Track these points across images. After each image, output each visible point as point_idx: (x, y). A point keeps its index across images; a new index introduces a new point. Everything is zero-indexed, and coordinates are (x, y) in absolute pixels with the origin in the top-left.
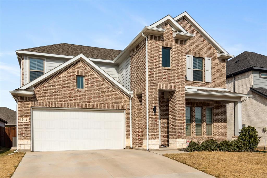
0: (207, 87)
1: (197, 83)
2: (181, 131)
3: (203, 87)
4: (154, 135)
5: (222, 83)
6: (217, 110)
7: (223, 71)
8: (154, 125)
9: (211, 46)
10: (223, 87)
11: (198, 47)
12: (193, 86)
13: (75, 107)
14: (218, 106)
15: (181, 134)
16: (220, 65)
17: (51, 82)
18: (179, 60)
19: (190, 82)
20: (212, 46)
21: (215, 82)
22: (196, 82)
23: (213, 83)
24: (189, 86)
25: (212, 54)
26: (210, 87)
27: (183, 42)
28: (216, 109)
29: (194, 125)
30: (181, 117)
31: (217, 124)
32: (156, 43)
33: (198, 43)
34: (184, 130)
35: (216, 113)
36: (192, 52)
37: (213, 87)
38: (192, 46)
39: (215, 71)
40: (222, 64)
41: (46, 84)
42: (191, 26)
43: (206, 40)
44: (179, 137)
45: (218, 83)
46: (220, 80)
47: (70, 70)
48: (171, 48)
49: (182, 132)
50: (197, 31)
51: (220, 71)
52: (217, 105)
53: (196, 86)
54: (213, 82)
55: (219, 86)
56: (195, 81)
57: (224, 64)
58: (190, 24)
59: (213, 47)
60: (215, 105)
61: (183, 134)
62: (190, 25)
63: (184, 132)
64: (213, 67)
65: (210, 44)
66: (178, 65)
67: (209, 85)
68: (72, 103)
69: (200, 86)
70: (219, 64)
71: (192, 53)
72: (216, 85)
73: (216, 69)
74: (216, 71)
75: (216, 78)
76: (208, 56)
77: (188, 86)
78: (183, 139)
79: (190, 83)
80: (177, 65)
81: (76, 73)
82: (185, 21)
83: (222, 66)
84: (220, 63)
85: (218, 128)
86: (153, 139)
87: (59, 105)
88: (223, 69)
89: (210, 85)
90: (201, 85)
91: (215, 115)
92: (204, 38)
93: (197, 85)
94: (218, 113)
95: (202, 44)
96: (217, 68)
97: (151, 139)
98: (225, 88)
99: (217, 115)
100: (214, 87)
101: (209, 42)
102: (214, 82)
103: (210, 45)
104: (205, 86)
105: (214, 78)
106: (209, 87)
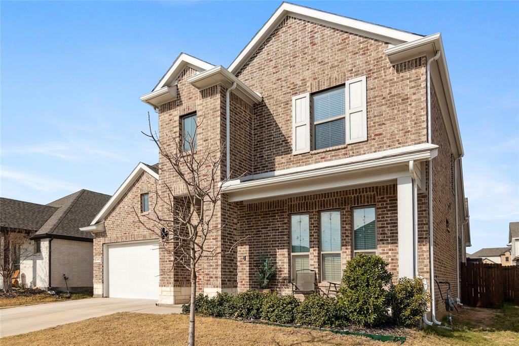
0: (352, 156)
1: (322, 153)
2: (212, 272)
3: (340, 158)
4: (166, 279)
5: (409, 132)
6: (389, 211)
7: (414, 94)
8: (166, 262)
9: (370, 40)
10: (411, 141)
11: (328, 63)
12: (310, 164)
13: (139, 239)
14: (390, 200)
15: (212, 277)
16: (402, 80)
17: (117, 210)
18: (209, 129)
19: (304, 156)
20: (373, 41)
21: (380, 134)
22: (318, 153)
23: (374, 139)
24: (300, 166)
25: (372, 62)
26: (365, 154)
27: (217, 88)
28: (385, 208)
29: (315, 256)
30: (211, 242)
31: (390, 250)
32: (170, 115)
33: (325, 56)
34: (217, 268)
35: (386, 220)
36: (308, 84)
37: (373, 150)
38: (308, 69)
39: (383, 105)
40: (407, 74)
41: (114, 214)
42: (307, 24)
43: (351, 34)
44: (207, 284)
45: (395, 134)
46: (402, 123)
47: (134, 189)
48: (195, 112)
49: (214, 273)
50: (324, 26)
51: (400, 97)
52: (387, 198)
53: (319, 162)
54: (375, 135)
55: (398, 140)
56: (313, 152)
57: (416, 73)
58: (303, 22)
59: (376, 40)
60: (382, 198)
61: (216, 277)
62: (304, 24)
63: (217, 274)
64: (375, 97)
65: (366, 38)
66: (207, 140)
67: (359, 148)
68: (136, 233)
69: (330, 160)
70: (398, 78)
71: (308, 87)
72: (385, 143)
73: (384, 98)
74: (386, 104)
75: (384, 124)
76: (357, 75)
77: (297, 166)
78: (214, 287)
79: (302, 159)
80: (205, 141)
81: (140, 192)
82: (290, 21)
83: (410, 82)
84: (401, 74)
85: (392, 259)
86: (165, 286)
87: (124, 239)
88: (413, 87)
89: (365, 147)
90: (333, 156)
91: (382, 224)
92: (346, 32)
93: (322, 158)
94: (391, 220)
95: (340, 50)
96: (390, 93)
97: (162, 286)
98: (419, 143)
99: (387, 224)
100: (380, 148)
101: (360, 36)
102: (377, 137)
103: (363, 42)
104: (346, 154)
105: (380, 125)
106: (360, 154)
